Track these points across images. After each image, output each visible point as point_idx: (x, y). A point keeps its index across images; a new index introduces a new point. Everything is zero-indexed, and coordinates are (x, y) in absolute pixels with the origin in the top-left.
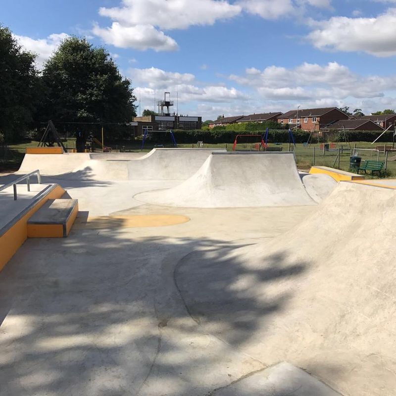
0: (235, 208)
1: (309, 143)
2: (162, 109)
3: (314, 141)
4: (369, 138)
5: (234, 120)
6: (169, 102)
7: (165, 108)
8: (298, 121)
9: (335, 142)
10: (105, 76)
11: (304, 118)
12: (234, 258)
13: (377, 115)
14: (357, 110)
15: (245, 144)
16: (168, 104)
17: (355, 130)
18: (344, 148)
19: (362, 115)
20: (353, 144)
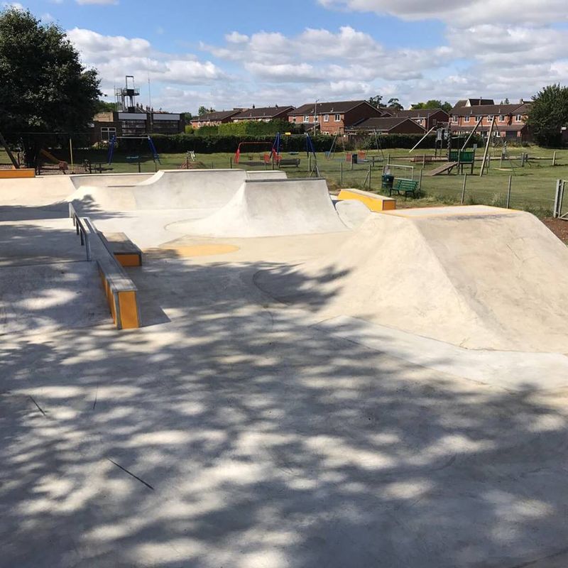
0: (275, 237)
1: (332, 151)
2: (123, 100)
3: (339, 149)
4: (407, 144)
5: (227, 118)
6: (133, 90)
7: (127, 98)
8: (316, 119)
9: (364, 149)
10: (65, 67)
11: (324, 115)
12: (295, 273)
13: (418, 108)
14: (392, 99)
15: (250, 154)
16: (131, 93)
17: (389, 132)
18: (376, 159)
19: (400, 107)
20: (386, 152)
